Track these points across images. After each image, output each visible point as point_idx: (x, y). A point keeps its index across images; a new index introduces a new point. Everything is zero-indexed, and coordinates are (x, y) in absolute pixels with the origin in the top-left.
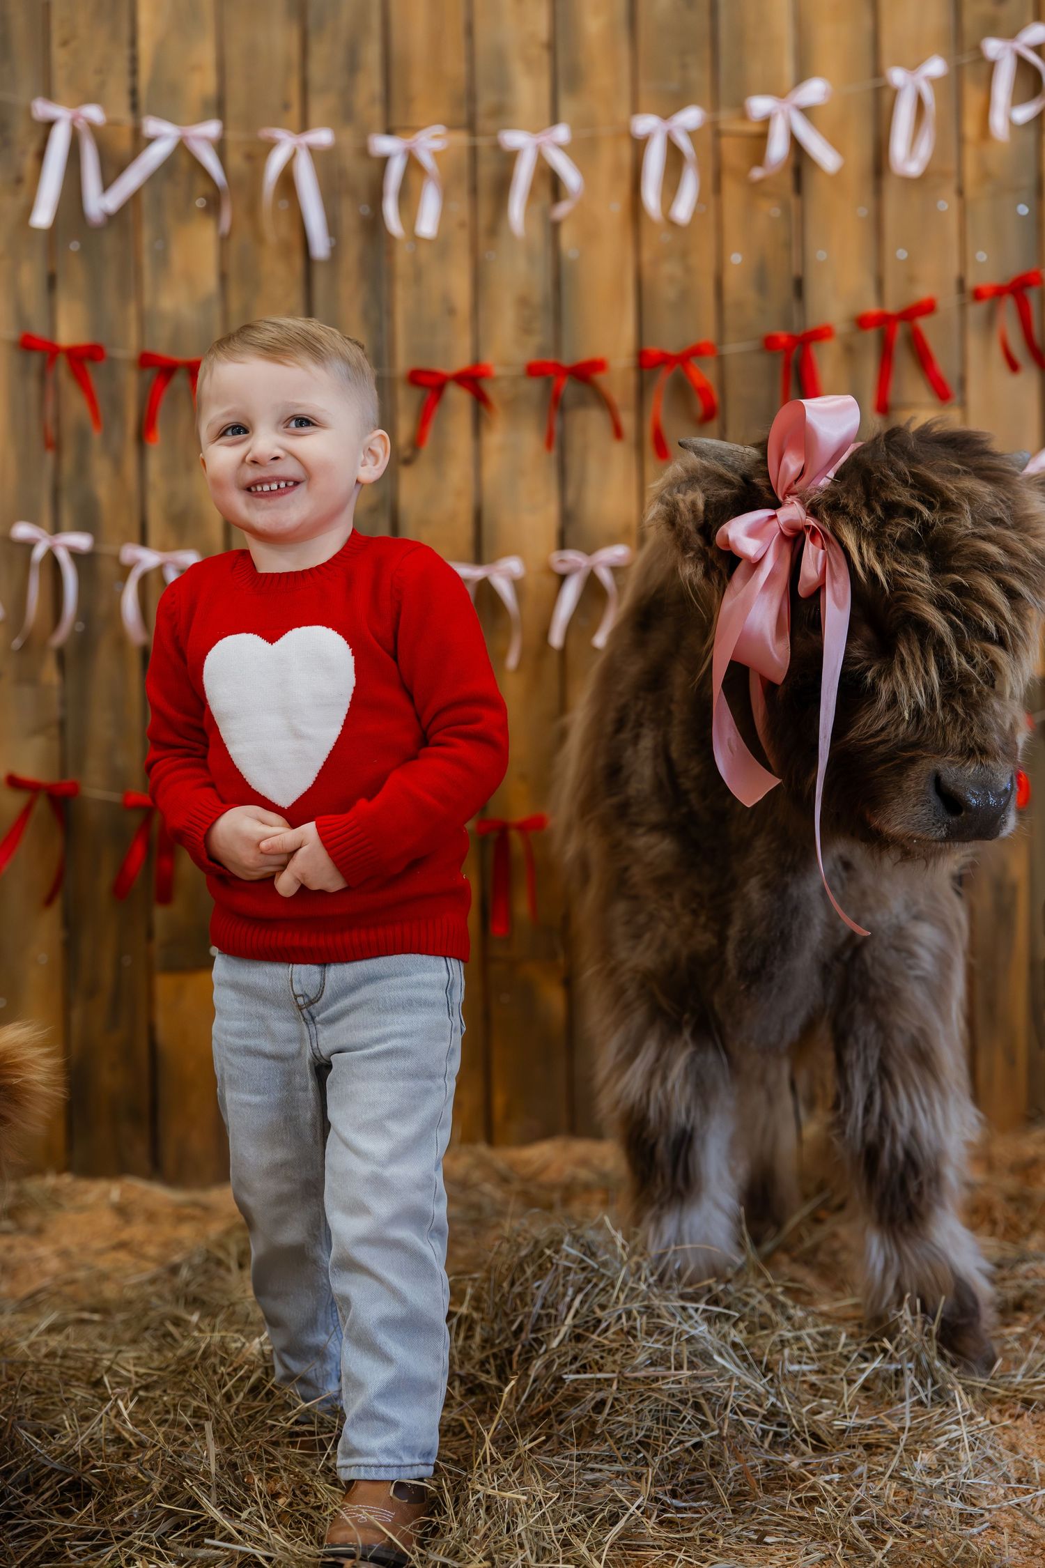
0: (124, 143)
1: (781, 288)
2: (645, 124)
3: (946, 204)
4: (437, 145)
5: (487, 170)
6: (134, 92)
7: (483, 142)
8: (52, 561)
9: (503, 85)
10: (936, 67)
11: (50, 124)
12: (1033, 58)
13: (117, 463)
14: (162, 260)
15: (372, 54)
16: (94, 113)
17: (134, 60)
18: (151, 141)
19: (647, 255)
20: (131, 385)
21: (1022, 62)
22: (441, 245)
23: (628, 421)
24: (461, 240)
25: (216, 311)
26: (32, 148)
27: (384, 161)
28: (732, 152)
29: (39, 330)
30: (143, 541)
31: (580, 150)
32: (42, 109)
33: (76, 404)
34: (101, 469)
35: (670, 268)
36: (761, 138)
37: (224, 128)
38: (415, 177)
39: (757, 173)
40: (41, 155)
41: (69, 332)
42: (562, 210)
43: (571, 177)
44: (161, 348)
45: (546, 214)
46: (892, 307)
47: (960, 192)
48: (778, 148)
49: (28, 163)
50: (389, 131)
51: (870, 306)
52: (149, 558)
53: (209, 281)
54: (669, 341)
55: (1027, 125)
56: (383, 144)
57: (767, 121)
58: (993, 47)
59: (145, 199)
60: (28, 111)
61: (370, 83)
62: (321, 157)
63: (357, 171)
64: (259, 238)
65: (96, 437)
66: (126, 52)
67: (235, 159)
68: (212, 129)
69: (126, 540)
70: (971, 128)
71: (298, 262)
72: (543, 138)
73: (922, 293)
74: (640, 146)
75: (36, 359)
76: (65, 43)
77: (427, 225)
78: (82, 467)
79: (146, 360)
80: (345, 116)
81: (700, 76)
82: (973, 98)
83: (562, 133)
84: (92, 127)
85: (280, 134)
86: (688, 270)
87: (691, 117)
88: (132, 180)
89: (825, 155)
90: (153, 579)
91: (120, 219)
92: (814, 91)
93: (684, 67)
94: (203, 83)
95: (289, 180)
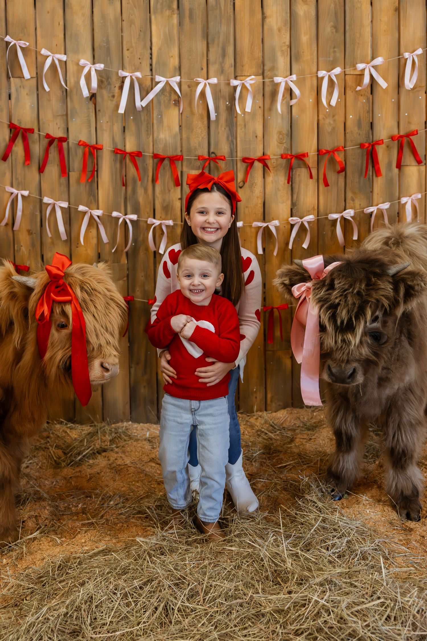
0: (148, 83)
1: (366, 126)
2: (322, 73)
3: (421, 97)
4: (252, 82)
5: (268, 89)
6: (151, 65)
7: (267, 80)
8: (124, 221)
9: (274, 60)
10: (420, 51)
11: (124, 78)
13: (146, 190)
14: (161, 121)
15: (230, 50)
16: (138, 74)
17: (151, 54)
18: (158, 83)
19: (321, 117)
20: (150, 163)
22: (253, 114)
23: (314, 172)
24: (260, 112)
25: (179, 138)
26: (118, 85)
27: (235, 88)
28: (350, 81)
29: (120, 147)
30: (154, 217)
31: (299, 83)
32: (122, 73)
33: (132, 170)
34: (140, 192)
35: (329, 120)
36: (361, 75)
37: (181, 78)
38: (244, 92)
39: (359, 88)
40: (121, 88)
41: (130, 147)
42: (293, 102)
43: (297, 92)
44: (160, 152)
45: (288, 103)
46: (402, 133)
48: (367, 80)
49: (117, 90)
50: (236, 78)
51: (395, 132)
52: (157, 222)
53: (177, 128)
54: (328, 146)
56: (234, 82)
57: (364, 70)
59: (155, 102)
60: (117, 73)
61: (230, 60)
62: (213, 87)
63: (226, 91)
64: (192, 113)
65: (139, 183)
66: (149, 51)
67: (185, 87)
68: (178, 79)
69: (149, 216)
71: (206, 122)
72: (287, 79)
73: (413, 127)
74: (320, 80)
75: (119, 156)
76: (128, 50)
77: (248, 109)
78: (134, 192)
79: (155, 156)
80: (221, 71)
81: (340, 55)
83: (294, 77)
84: (137, 78)
85: (200, 80)
86: (335, 121)
87: (338, 70)
88: (151, 96)
89: (383, 83)
90: (158, 229)
91: (147, 109)
92: (379, 61)
93: (334, 52)
94: (175, 61)
95: (203, 94)
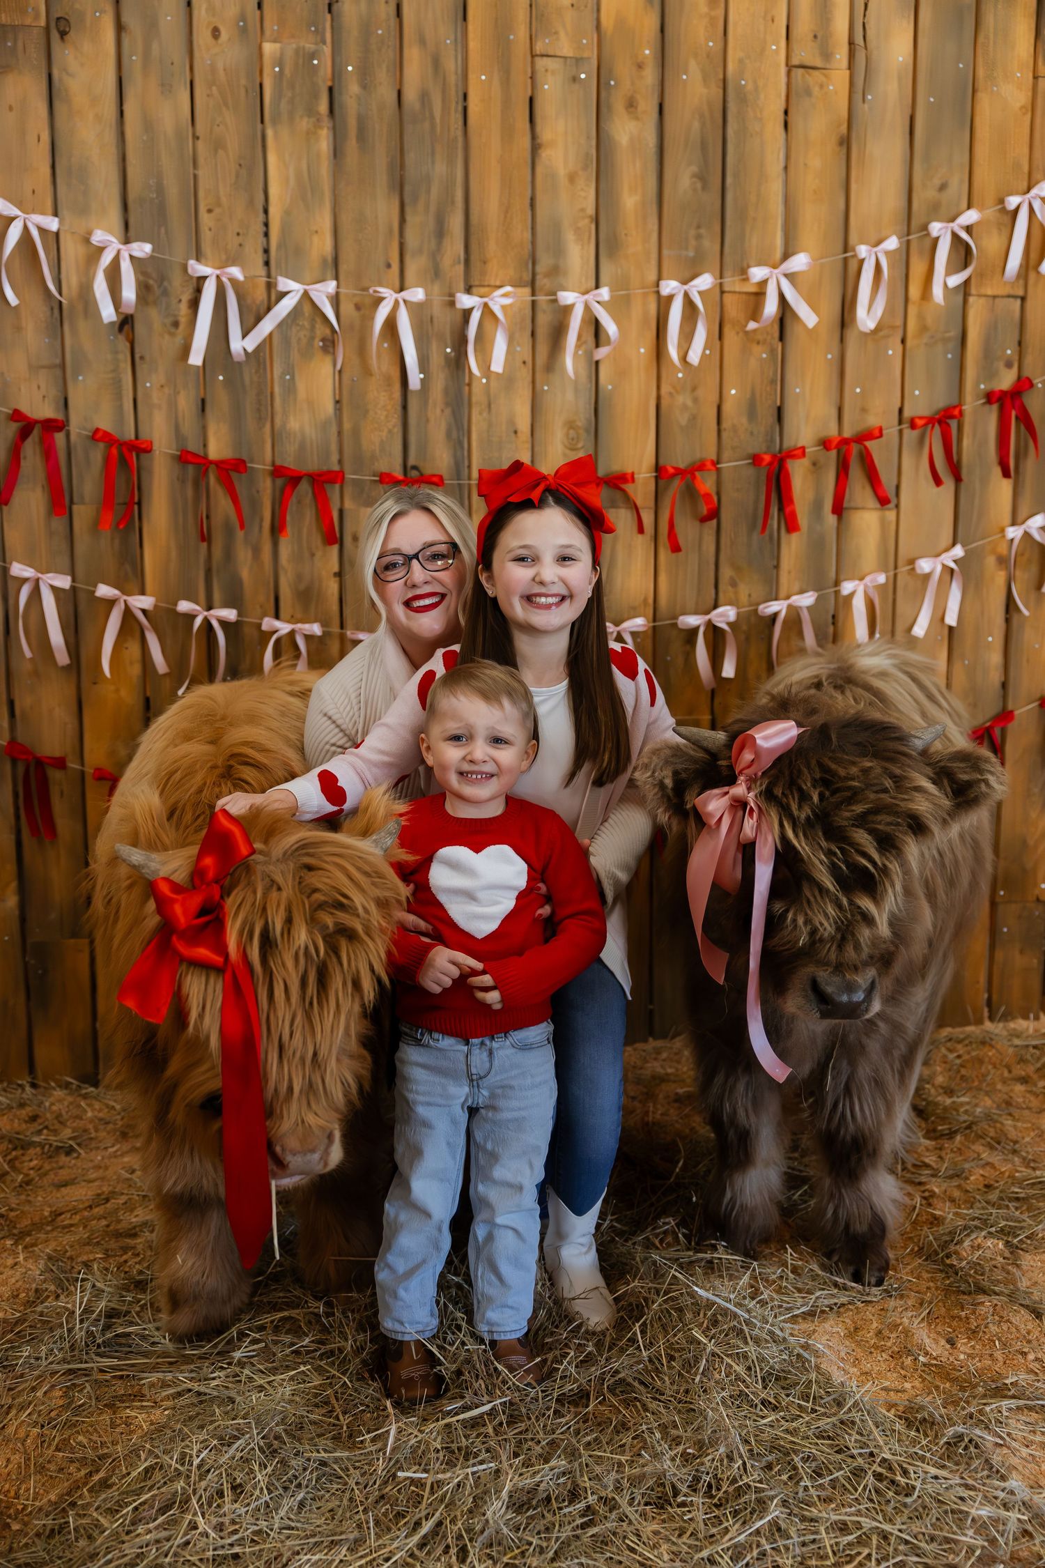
0: (260, 294)
1: (767, 416)
2: (669, 286)
3: (893, 351)
4: (507, 301)
5: (544, 319)
6: (266, 251)
7: (542, 298)
8: (207, 624)
9: (559, 250)
10: (892, 243)
11: (202, 279)
12: (964, 235)
13: (256, 551)
14: (290, 389)
15: (456, 223)
16: (236, 272)
17: (266, 225)
18: (284, 294)
19: (665, 389)
20: (267, 488)
21: (955, 236)
22: (508, 379)
23: (648, 519)
24: (524, 375)
25: (334, 429)
26: (186, 297)
27: (467, 313)
28: (734, 308)
29: (193, 446)
30: (277, 616)
31: (618, 307)
32: (198, 268)
33: (223, 505)
34: (243, 556)
35: (683, 399)
36: (759, 295)
37: (338, 287)
38: (488, 325)
39: (752, 325)
40: (195, 304)
41: (217, 448)
42: (601, 353)
43: (611, 327)
44: (290, 462)
45: (589, 355)
46: (847, 434)
47: (903, 341)
48: (771, 307)
49: (184, 309)
50: (468, 290)
51: (832, 431)
52: (284, 628)
53: (329, 407)
54: (679, 457)
55: (957, 288)
56: (465, 301)
57: (764, 283)
58: (936, 228)
59: (276, 340)
60: (185, 268)
61: (454, 247)
62: (415, 309)
63: (444, 320)
64: (367, 372)
65: (240, 534)
66: (261, 217)
67: (347, 308)
68: (331, 286)
69: (265, 615)
70: (915, 292)
71: (397, 394)
72: (588, 297)
73: (873, 421)
74: (664, 304)
75: (191, 469)
76: (210, 211)
77: (497, 366)
78: (229, 555)
79: (278, 471)
80: (435, 273)
81: (711, 245)
82: (918, 268)
83: (604, 293)
84: (233, 281)
85: (384, 291)
86: (695, 400)
87: (705, 281)
88: (267, 326)
89: (807, 315)
90: (285, 645)
91: (258, 356)
92: (799, 262)
93: (699, 237)
94: (322, 245)
95: (391, 325)
